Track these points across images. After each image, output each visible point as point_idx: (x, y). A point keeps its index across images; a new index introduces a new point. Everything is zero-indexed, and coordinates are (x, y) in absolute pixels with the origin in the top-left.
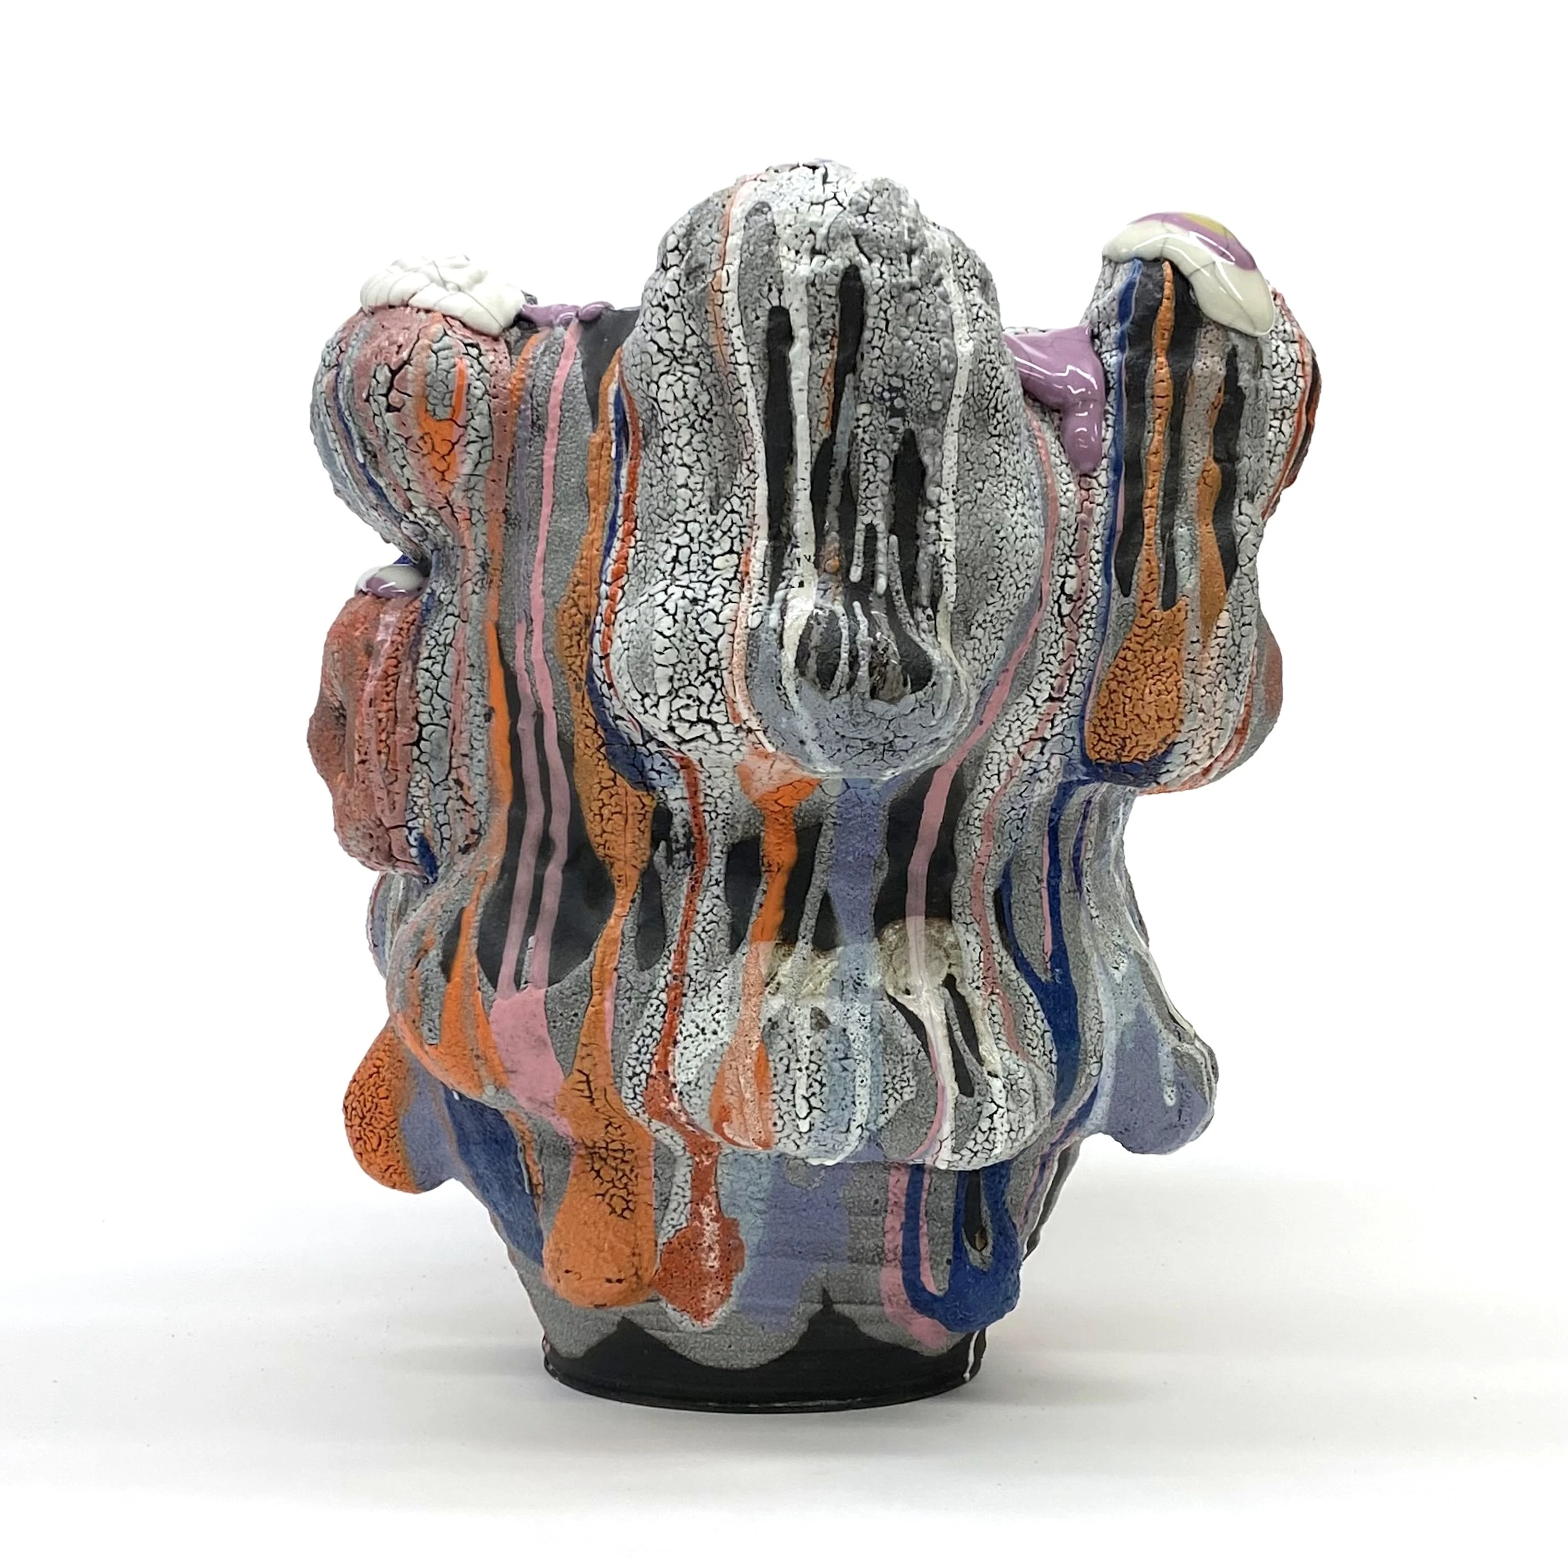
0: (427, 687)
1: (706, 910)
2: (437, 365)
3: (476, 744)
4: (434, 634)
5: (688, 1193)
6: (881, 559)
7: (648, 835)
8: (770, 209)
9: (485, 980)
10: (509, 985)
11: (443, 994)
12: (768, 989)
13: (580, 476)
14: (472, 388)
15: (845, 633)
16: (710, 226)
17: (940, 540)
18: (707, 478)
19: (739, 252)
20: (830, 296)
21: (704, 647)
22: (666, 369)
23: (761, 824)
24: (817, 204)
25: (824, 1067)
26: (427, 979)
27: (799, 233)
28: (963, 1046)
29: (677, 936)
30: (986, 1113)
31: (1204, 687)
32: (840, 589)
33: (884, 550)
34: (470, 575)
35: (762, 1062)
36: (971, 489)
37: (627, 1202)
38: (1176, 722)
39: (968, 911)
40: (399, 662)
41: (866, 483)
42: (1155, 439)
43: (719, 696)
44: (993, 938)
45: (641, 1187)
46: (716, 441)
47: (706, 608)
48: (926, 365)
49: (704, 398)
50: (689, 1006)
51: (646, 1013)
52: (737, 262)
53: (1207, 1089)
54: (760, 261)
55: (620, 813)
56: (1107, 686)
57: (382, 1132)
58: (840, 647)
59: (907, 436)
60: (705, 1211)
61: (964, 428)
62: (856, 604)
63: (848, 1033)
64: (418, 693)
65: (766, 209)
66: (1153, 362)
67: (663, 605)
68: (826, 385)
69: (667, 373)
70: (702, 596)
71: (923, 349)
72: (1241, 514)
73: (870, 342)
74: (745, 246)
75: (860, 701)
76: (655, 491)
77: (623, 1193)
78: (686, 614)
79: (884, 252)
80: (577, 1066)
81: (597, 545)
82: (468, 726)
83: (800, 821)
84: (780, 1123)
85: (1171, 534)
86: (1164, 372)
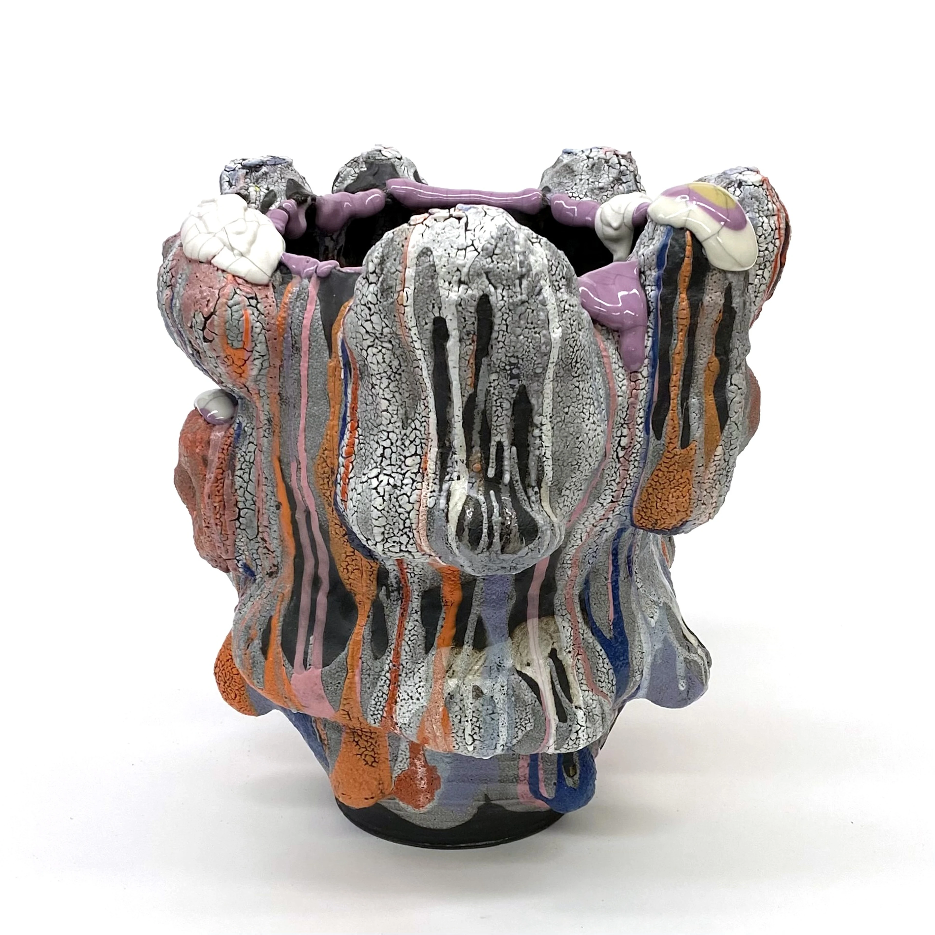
0: (241, 487)
1: (410, 628)
2: (232, 316)
3: (272, 522)
4: (243, 454)
5: (408, 754)
6: (506, 463)
7: (375, 583)
8: (432, 253)
9: (287, 662)
10: (300, 666)
11: (264, 667)
12: (448, 674)
13: (323, 384)
14: (254, 328)
15: (485, 515)
16: (395, 260)
17: (542, 447)
18: (399, 408)
19: (413, 281)
20: (471, 313)
21: (401, 516)
22: (371, 344)
23: (441, 580)
24: (461, 250)
25: (481, 719)
26: (254, 657)
27: (450, 271)
28: (561, 694)
29: (395, 641)
30: (574, 730)
31: (706, 490)
32: (482, 482)
33: (508, 457)
34: (261, 425)
35: (446, 717)
36: (561, 413)
37: (374, 758)
38: (688, 512)
39: (564, 607)
40: (224, 471)
41: (496, 418)
42: (678, 345)
43: (412, 541)
44: (579, 620)
45: (381, 751)
46: (404, 386)
47: (402, 493)
48: (532, 350)
49: (395, 363)
50: (403, 682)
51: (379, 684)
52: (412, 288)
53: (704, 677)
54: (427, 289)
55: (358, 569)
56: (647, 490)
57: (237, 692)
58: (482, 525)
59: (521, 388)
60: (418, 763)
61: (557, 377)
62: (492, 492)
63: (494, 698)
64: (236, 490)
65: (429, 253)
66: (678, 297)
67: (376, 488)
68: (470, 365)
69: (372, 346)
70: (399, 484)
71: (529, 340)
72: (731, 384)
73: (497, 338)
74: (417, 278)
75: (495, 555)
76: (369, 408)
77: (372, 754)
78: (390, 495)
79: (504, 282)
80: (341, 708)
81: (336, 429)
82: (267, 511)
83: (463, 578)
84: (457, 746)
85: (687, 403)
86: (685, 304)
